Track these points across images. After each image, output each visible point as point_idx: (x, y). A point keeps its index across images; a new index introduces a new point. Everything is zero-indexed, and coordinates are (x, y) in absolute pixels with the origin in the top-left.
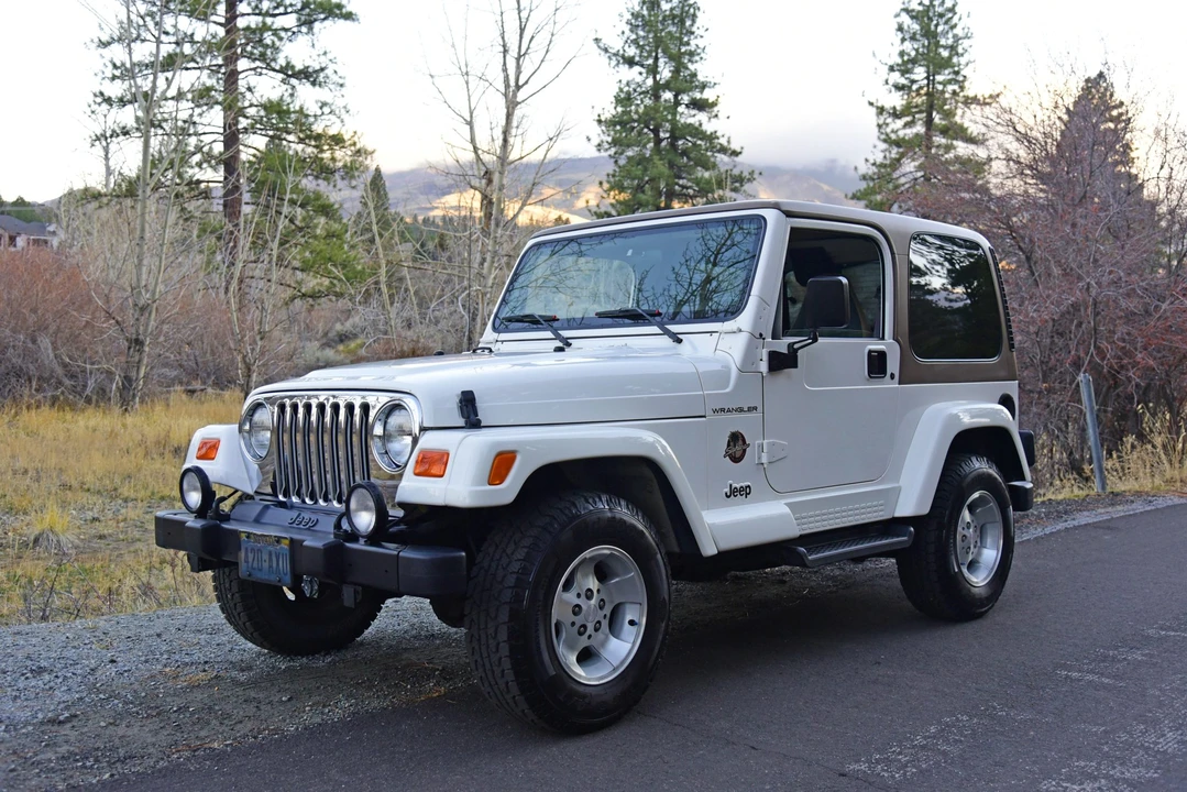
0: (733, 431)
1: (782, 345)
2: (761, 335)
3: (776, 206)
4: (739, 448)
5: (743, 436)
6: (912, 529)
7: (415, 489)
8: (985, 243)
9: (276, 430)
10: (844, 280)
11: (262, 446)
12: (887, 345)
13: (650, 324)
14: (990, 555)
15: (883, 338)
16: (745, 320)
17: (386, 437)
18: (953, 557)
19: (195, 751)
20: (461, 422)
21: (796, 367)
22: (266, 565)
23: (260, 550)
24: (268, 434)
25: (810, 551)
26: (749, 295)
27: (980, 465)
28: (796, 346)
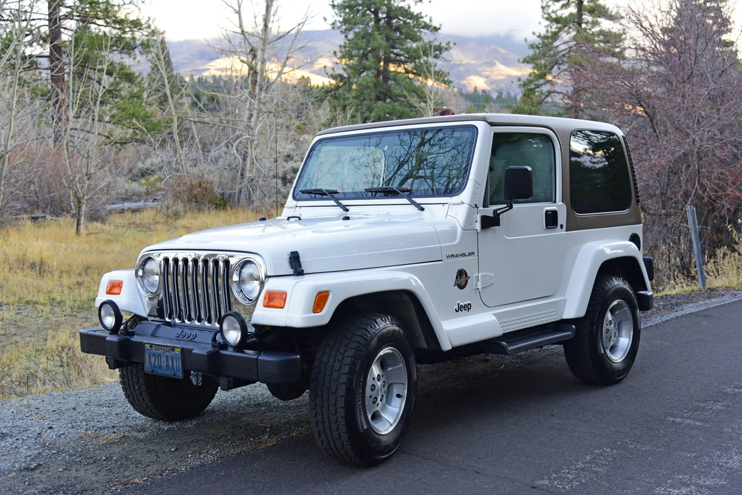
0: (460, 268)
1: (489, 211)
2: (476, 205)
3: (484, 119)
5: (465, 272)
6: (574, 327)
7: (264, 316)
8: (620, 133)
9: (162, 274)
10: (530, 168)
11: (152, 285)
12: (559, 206)
13: (402, 197)
14: (625, 342)
15: (555, 202)
16: (466, 196)
17: (241, 282)
18: (600, 344)
19: (125, 485)
20: (291, 271)
21: (499, 225)
22: (164, 365)
23: (159, 355)
24: (157, 278)
25: (510, 344)
26: (468, 179)
27: (618, 283)
28: (498, 212)
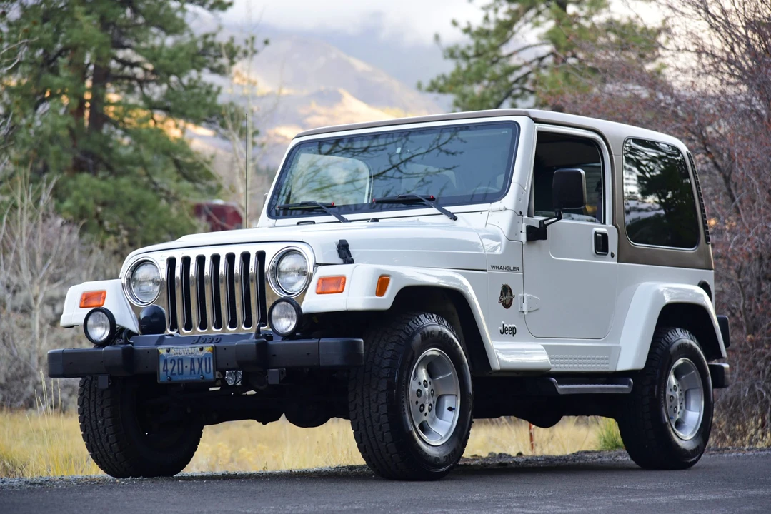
0: (504, 284)
1: (536, 221)
2: (521, 213)
3: (527, 114)
4: (508, 297)
5: (510, 289)
6: (632, 381)
8: (683, 148)
9: (166, 279)
10: (582, 172)
12: (607, 228)
13: (429, 207)
15: (604, 223)
16: (509, 201)
18: (663, 409)
21: (545, 238)
22: (187, 369)
23: (181, 359)
25: (561, 383)
26: (511, 182)
27: (682, 337)
28: (546, 223)
